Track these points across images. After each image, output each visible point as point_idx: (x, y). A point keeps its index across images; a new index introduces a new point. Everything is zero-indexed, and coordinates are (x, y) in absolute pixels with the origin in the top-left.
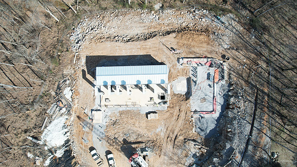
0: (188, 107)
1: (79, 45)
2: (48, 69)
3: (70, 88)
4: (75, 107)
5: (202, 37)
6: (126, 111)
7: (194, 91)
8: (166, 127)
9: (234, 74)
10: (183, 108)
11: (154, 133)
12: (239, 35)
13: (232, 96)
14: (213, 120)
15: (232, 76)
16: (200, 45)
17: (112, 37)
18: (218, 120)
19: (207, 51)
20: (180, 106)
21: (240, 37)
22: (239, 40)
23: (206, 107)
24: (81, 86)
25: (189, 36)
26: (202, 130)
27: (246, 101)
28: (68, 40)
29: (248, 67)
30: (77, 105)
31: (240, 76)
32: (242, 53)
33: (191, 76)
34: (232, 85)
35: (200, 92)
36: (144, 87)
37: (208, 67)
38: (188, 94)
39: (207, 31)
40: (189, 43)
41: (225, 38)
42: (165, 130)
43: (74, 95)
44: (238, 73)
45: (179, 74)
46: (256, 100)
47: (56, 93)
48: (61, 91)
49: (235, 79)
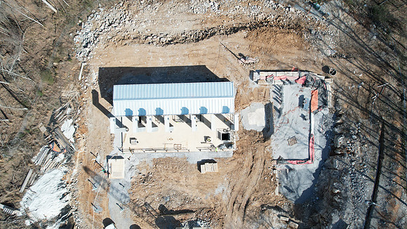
0: (268, 153)
1: (88, 50)
2: (37, 89)
3: (71, 121)
4: (80, 151)
5: (290, 37)
6: (164, 159)
7: (278, 125)
8: (231, 186)
9: (344, 98)
10: (259, 154)
11: (212, 195)
12: (351, 33)
13: (340, 135)
14: (308, 173)
15: (340, 101)
16: (288, 49)
17: (142, 38)
18: (317, 174)
19: (299, 60)
20: (254, 151)
21: (352, 37)
22: (351, 42)
23: (298, 152)
24: (91, 117)
25: (268, 35)
26: (291, 191)
27: (364, 144)
28: (71, 43)
29: (367, 87)
30: (82, 149)
31: (353, 100)
32: (356, 63)
33: (272, 100)
34: (340, 115)
35: (288, 127)
36: (194, 120)
37: (300, 87)
38: (268, 132)
39: (297, 27)
40: (269, 46)
41: (327, 39)
42: (229, 191)
43: (78, 132)
44: (349, 97)
45: (252, 98)
46: (381, 141)
47: (49, 129)
48: (56, 125)
49: (345, 106)
